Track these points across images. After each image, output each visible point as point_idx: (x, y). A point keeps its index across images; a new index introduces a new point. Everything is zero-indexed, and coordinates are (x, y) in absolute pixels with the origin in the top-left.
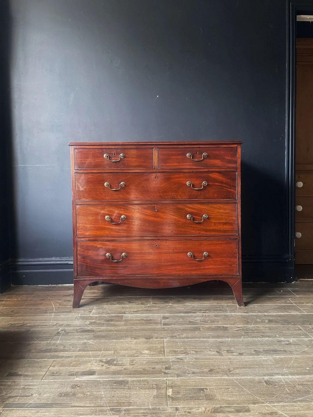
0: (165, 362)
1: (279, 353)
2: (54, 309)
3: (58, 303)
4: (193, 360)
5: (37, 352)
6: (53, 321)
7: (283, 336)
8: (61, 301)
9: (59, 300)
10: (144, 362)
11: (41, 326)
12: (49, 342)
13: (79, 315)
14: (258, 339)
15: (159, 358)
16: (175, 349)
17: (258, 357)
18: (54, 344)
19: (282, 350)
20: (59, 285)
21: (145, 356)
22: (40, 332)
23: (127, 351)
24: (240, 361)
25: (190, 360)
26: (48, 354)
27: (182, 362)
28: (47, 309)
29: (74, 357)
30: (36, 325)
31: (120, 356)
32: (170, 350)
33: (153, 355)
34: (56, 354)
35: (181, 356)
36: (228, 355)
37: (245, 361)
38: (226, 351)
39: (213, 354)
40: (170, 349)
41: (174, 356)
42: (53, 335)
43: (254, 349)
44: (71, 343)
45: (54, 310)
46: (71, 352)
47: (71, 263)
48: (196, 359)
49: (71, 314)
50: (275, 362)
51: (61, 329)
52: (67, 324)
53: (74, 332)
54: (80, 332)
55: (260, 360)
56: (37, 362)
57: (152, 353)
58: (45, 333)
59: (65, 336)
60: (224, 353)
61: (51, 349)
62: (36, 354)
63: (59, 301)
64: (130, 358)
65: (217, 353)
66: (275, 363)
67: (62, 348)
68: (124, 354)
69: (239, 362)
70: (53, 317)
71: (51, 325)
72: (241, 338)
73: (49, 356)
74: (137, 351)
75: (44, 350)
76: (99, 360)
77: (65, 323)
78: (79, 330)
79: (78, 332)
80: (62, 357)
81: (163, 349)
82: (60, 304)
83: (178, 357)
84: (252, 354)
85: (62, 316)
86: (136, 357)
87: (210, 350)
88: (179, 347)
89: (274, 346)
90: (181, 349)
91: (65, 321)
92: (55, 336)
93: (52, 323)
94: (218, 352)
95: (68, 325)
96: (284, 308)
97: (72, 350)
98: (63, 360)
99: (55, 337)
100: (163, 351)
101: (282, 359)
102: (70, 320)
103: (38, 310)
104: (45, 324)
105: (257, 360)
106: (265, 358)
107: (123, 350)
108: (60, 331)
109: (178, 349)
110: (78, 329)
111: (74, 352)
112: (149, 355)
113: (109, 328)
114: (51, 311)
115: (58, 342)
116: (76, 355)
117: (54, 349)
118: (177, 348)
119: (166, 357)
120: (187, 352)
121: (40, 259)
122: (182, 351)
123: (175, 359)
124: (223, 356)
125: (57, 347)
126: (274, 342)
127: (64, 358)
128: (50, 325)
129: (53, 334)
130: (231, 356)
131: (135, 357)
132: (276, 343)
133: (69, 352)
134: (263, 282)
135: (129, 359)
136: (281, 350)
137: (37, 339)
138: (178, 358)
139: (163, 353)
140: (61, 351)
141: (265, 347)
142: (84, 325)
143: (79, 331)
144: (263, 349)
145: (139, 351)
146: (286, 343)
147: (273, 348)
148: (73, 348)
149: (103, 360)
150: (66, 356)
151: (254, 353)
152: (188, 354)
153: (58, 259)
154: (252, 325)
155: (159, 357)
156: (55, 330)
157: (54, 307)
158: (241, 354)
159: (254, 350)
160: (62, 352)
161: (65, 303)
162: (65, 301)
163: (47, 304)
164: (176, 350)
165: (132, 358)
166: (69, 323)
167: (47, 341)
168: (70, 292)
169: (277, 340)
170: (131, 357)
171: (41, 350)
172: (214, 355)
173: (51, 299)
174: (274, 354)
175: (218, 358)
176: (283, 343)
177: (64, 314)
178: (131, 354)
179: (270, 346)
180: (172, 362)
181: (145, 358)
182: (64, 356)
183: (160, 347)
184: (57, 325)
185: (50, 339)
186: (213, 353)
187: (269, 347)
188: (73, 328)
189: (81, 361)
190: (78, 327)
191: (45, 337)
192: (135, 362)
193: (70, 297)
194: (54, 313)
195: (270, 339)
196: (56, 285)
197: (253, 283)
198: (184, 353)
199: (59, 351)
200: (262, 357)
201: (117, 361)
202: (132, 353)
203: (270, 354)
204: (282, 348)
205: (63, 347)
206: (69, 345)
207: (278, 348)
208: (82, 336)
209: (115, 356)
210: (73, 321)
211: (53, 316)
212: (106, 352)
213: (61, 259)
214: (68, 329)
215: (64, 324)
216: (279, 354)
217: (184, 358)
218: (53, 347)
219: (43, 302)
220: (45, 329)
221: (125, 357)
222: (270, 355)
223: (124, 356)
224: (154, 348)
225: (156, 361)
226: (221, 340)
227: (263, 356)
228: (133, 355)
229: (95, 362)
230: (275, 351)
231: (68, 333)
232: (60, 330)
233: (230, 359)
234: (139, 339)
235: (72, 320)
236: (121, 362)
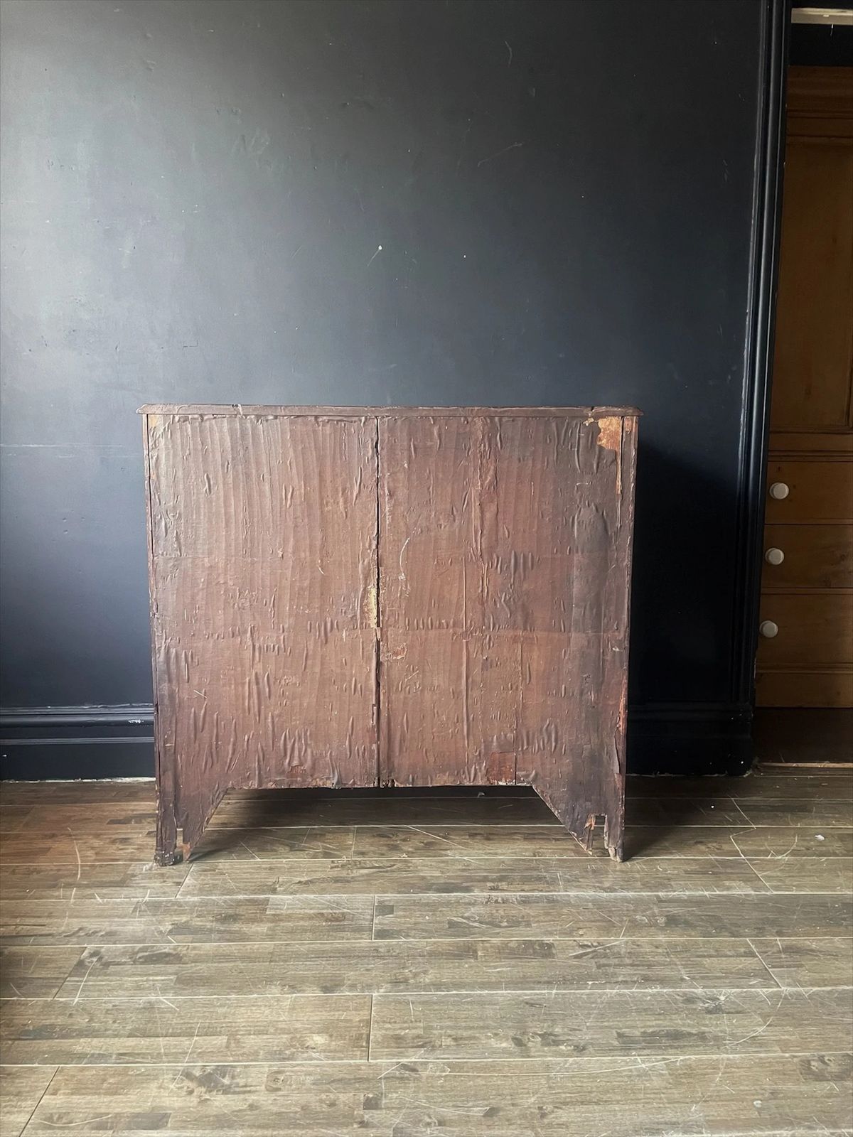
0: (368, 1080)
1: (685, 1046)
2: (77, 874)
3: (93, 848)
4: (444, 1074)
5: (13, 1037)
6: (71, 920)
7: (703, 978)
8: (101, 840)
9: (97, 836)
10: (309, 1079)
11: (36, 935)
12: (49, 999)
13: (147, 899)
14: (634, 990)
15: (350, 1065)
16: (400, 1029)
17: (625, 1061)
18: (65, 1006)
19: (695, 1035)
20: (104, 780)
21: (314, 1055)
22: (28, 960)
23: (265, 1037)
24: (574, 1076)
25: (438, 1073)
26: (44, 1045)
27: (415, 1079)
28: (59, 870)
29: (114, 1057)
30: (23, 933)
31: (242, 1055)
32: (384, 1032)
33: (335, 1051)
34: (65, 1044)
35: (413, 1058)
36: (544, 1051)
37: (590, 1076)
38: (540, 1035)
39: (505, 1048)
40: (386, 1029)
41: (394, 1055)
42: (65, 973)
43: (619, 1031)
44: (110, 1006)
45: (79, 876)
46: (108, 1040)
47: (136, 721)
48: (452, 1067)
49: (125, 891)
50: (671, 1081)
51: (91, 947)
52: (108, 929)
53: (124, 963)
54: (142, 963)
55: (630, 1070)
56: (9, 1074)
57: (334, 1043)
58: (43, 963)
59: (97, 976)
60: (534, 1043)
61: (52, 1026)
62: (10, 1042)
63: (97, 843)
64: (271, 1066)
65: (513, 1045)
66: (670, 1083)
67: (82, 1021)
68: (256, 1048)
69: (572, 1082)
70: (74, 903)
71: (63, 932)
72: (586, 988)
73: (44, 1053)
74: (292, 1038)
75: (34, 1030)
76: (183, 1071)
77: (105, 926)
78: (140, 955)
79: (135, 962)
80: (80, 1057)
81: (364, 1031)
82: (96, 854)
83: (404, 1060)
84: (610, 1050)
85: (98, 899)
86: (289, 1059)
87: (496, 1035)
88: (412, 1022)
89: (674, 1017)
90: (414, 1031)
91: (106, 917)
92: (70, 975)
93: (68, 925)
94: (518, 1042)
95: (111, 936)
96: (713, 873)
97: (110, 1032)
98: (83, 1069)
99: (68, 981)
100: (364, 1036)
101: (690, 1067)
102: (119, 917)
103: (35, 876)
104: (45, 930)
105: (620, 1072)
106: (643, 1066)
107: (254, 1034)
108: (86, 958)
109: (407, 1031)
110: (137, 949)
111: (117, 1039)
112: (324, 1051)
113: (225, 946)
114: (70, 880)
115: (76, 1000)
116: (121, 1052)
117: (63, 1027)
118: (405, 1025)
119: (370, 1061)
120: (430, 1042)
121: (50, 709)
122: (418, 1037)
123: (396, 1069)
124: (529, 1057)
125: (70, 1021)
126: (676, 1002)
127: (85, 1061)
128: (60, 934)
129: (65, 967)
130: (550, 1056)
131: (284, 1059)
132: (681, 1005)
133: (102, 1040)
134: (663, 774)
135: (266, 1067)
136: (692, 1034)
137: (19, 987)
138: (405, 1067)
139: (364, 1044)
140: (82, 1034)
141: (649, 1023)
142: (156, 937)
143: (140, 958)
144: (643, 1030)
145: (298, 1036)
146: (706, 1005)
147: (669, 1026)
148: (116, 1025)
149: (194, 1072)
150: (93, 1055)
151: (616, 1043)
152: (434, 1048)
153: (99, 709)
154: (620, 938)
155: (352, 1062)
156: (73, 951)
157: (80, 863)
158: (580, 1050)
159: (618, 1033)
160: (82, 1040)
161: (112, 849)
162: (114, 842)
163: (62, 853)
164: (402, 1034)
165: (276, 1065)
166: (114, 928)
167: (46, 994)
168: (132, 808)
169: (685, 994)
170: (274, 1060)
171: (27, 1028)
172: (505, 1052)
173: (75, 832)
174: (671, 1047)
175: (515, 1065)
176: (700, 1006)
177: (105, 891)
178: (275, 1048)
179: (662, 1017)
180: (385, 1078)
181: (310, 1065)
182: (87, 1054)
183: (360, 1021)
184: (82, 933)
185: (54, 987)
186: (504, 1045)
187: (658, 1020)
188: (125, 948)
189: (132, 1075)
190: (139, 942)
191: (41, 981)
192: (282, 1078)
193: (129, 826)
194: (79, 886)
195: (665, 991)
196: (95, 780)
197: (638, 775)
198: (422, 1046)
199: (74, 1034)
200: (635, 1061)
201: (233, 1077)
202: (278, 1046)
203: (660, 1048)
204: (693, 1026)
205: (87, 1020)
206: (106, 1013)
207: (684, 1025)
208: (145, 978)
209: (227, 1056)
210: (126, 920)
211: (72, 901)
212: (205, 1040)
213: (107, 710)
214: (108, 950)
215: (100, 931)
216: (685, 1050)
217: (422, 1063)
218: (60, 1021)
219: (49, 843)
220: (46, 949)
221: (257, 1061)
222: (660, 1052)
223: (254, 1056)
224: (341, 1027)
225: (341, 1076)
226: (531, 994)
227: (639, 1056)
228: (281, 1052)
229: (172, 1077)
230: (676, 1038)
231: (107, 965)
232: (86, 953)
233: (548, 1067)
234: (303, 991)
235: (125, 916)
236: (243, 1078)
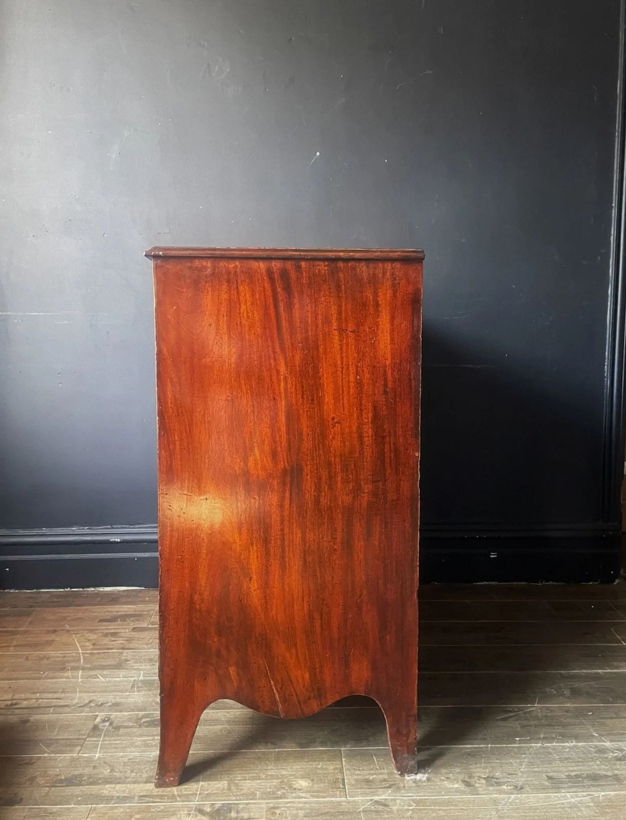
0: (348, 813)
1: (603, 785)
2: (80, 659)
3: (89, 640)
4: (411, 808)
5: (48, 785)
6: (81, 694)
7: (609, 734)
8: (95, 634)
9: (91, 631)
10: (301, 813)
11: (54, 706)
12: (75, 755)
13: (141, 678)
14: (554, 744)
15: (332, 802)
16: (369, 774)
17: (557, 797)
18: (89, 761)
19: (610, 776)
20: (88, 589)
21: (301, 795)
22: (52, 725)
23: (259, 781)
24: (518, 809)
25: (406, 807)
26: (77, 790)
27: (388, 812)
28: (64, 657)
29: (136, 798)
30: (43, 705)
31: (242, 795)
32: (355, 777)
33: (318, 792)
34: (94, 789)
35: (383, 796)
36: (489, 790)
37: (530, 808)
38: (484, 778)
39: (457, 788)
40: (358, 775)
41: (366, 794)
42: (84, 735)
43: (548, 775)
44: (126, 759)
45: (82, 661)
46: (129, 785)
47: (116, 540)
48: (418, 802)
49: (122, 673)
50: (597, 811)
51: (101, 715)
52: (114, 701)
53: (132, 727)
54: (147, 726)
55: (563, 804)
56: (51, 813)
57: (316, 785)
58: (65, 727)
59: (112, 736)
60: (480, 784)
61: (81, 776)
62: (47, 789)
63: (93, 637)
64: (267, 803)
65: (464, 786)
66: (597, 813)
67: (106, 772)
68: (253, 790)
69: (517, 813)
70: (82, 682)
71: (77, 703)
72: (515, 743)
73: (78, 796)
74: (281, 782)
75: (66, 779)
76: (196, 808)
77: (111, 698)
78: (144, 720)
79: (140, 726)
80: (109, 799)
81: (340, 776)
82: (94, 644)
83: (376, 798)
84: (544, 789)
85: (101, 679)
86: (281, 798)
87: (447, 778)
88: (377, 769)
89: (590, 764)
90: (381, 776)
91: (109, 692)
92: (88, 736)
93: (79, 698)
94: (468, 784)
95: (116, 706)
96: (602, 656)
97: (131, 779)
98: (112, 808)
99: (88, 741)
100: (340, 780)
101: (610, 800)
102: (121, 692)
103: (45, 662)
104: (62, 703)
105: (555, 805)
106: (573, 800)
107: (249, 780)
108: (100, 723)
109: (374, 776)
110: (140, 716)
111: (136, 785)
112: (310, 792)
113: (213, 713)
114: (75, 664)
115: (97, 755)
116: (141, 794)
117: (90, 777)
118: (372, 772)
119: (348, 798)
120: (395, 784)
121: (44, 530)
122: (385, 780)
123: (371, 805)
124: (478, 794)
125: (96, 771)
126: (590, 752)
127: (113, 802)
128: (74, 705)
129: (83, 730)
130: (496, 794)
131: (277, 798)
132: (595, 755)
133: (124, 785)
134: (548, 582)
135: (264, 804)
136: (608, 776)
137: (48, 746)
138: (377, 802)
139: (341, 786)
140: (107, 781)
141: (571, 769)
142: (154, 706)
143: (144, 722)
144: (567, 774)
145: (286, 780)
146: (616, 754)
147: (587, 770)
148: (133, 774)
149: (205, 809)
150: (118, 797)
151: (547, 783)
152: (398, 788)
153: (86, 530)
154: (536, 705)
155: (333, 799)
156: (87, 718)
157: (80, 651)
158: (519, 789)
159: (547, 776)
160: (107, 786)
161: (106, 641)
162: (106, 635)
163: (65, 644)
164: (371, 778)
165: (272, 803)
166: (118, 700)
167: (71, 751)
168: (116, 610)
169: (596, 746)
170: (269, 799)
171: (59, 778)
172: (457, 791)
173: (73, 629)
174: (593, 786)
175: (468, 801)
176: (610, 755)
177: (105, 672)
178: (268, 790)
179: (581, 764)
180: (363, 812)
181: (299, 802)
182: (114, 797)
183: (334, 769)
184: (92, 705)
185: (77, 745)
186: (456, 786)
187: (579, 766)
188: (130, 715)
189: (153, 812)
190: (140, 710)
191: (65, 741)
192: (279, 812)
193: (116, 623)
194: (84, 669)
195: (580, 744)
196: (82, 589)
197: (528, 583)
198: (389, 787)
199: (100, 781)
200: (565, 797)
201: (238, 812)
202: (271, 788)
203: (584, 787)
204: (608, 770)
205: (109, 771)
206: (124, 765)
207: (600, 770)
208: (151, 738)
209: (230, 796)
210: (127, 694)
211: (80, 680)
212: (210, 784)
213: (92, 530)
214: (116, 717)
215: (108, 703)
216: (604, 788)
217: (392, 800)
218: (87, 771)
219: (52, 637)
220: (66, 717)
221: (256, 800)
222: (585, 789)
223: (252, 796)
224: (319, 774)
225: (327, 810)
226: (471, 748)
227: (568, 792)
228: (274, 793)
229: (187, 812)
230: (595, 779)
231: (118, 728)
232: (98, 720)
233: (495, 802)
234: (284, 747)
235: (126, 691)
236: (246, 812)
